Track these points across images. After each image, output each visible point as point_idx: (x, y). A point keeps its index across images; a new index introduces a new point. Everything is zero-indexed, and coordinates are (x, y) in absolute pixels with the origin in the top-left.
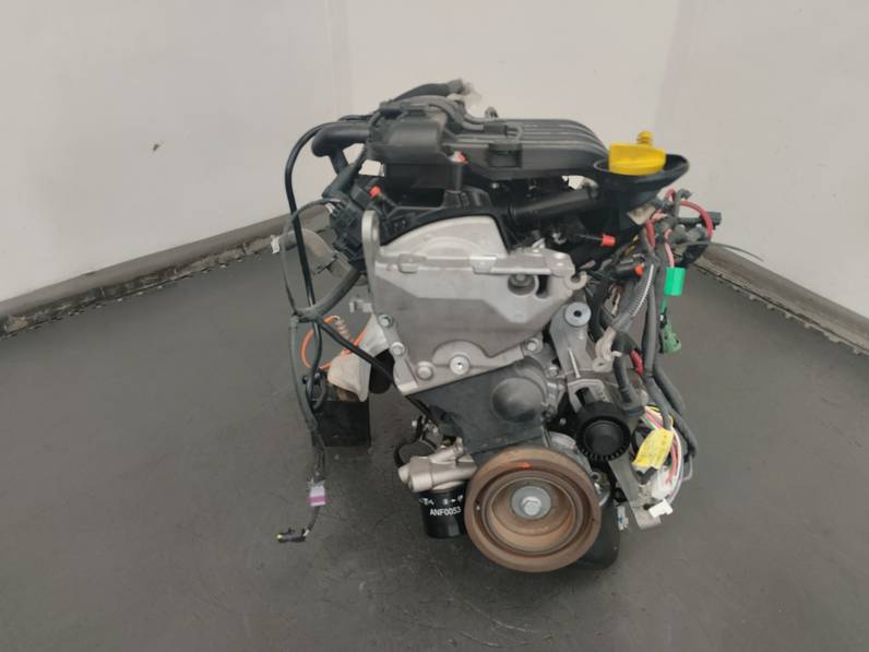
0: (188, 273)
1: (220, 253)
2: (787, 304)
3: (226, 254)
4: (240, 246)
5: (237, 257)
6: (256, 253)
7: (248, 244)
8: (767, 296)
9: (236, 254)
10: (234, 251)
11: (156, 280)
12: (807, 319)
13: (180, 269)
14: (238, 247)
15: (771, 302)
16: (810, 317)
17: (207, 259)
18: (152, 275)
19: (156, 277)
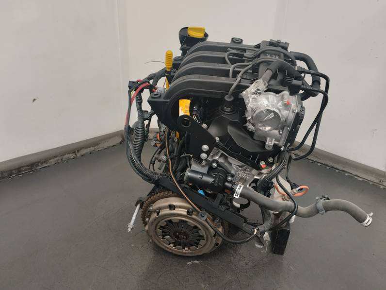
0: (46, 165)
1: (64, 155)
2: (336, 166)
3: (67, 156)
4: (75, 152)
5: (72, 157)
6: (82, 156)
7: (78, 151)
8: (326, 163)
9: (72, 156)
10: (71, 154)
11: (29, 169)
12: (346, 172)
13: (42, 163)
14: (73, 153)
15: (328, 166)
16: (347, 171)
17: (57, 158)
18: (27, 166)
19: (30, 167)
